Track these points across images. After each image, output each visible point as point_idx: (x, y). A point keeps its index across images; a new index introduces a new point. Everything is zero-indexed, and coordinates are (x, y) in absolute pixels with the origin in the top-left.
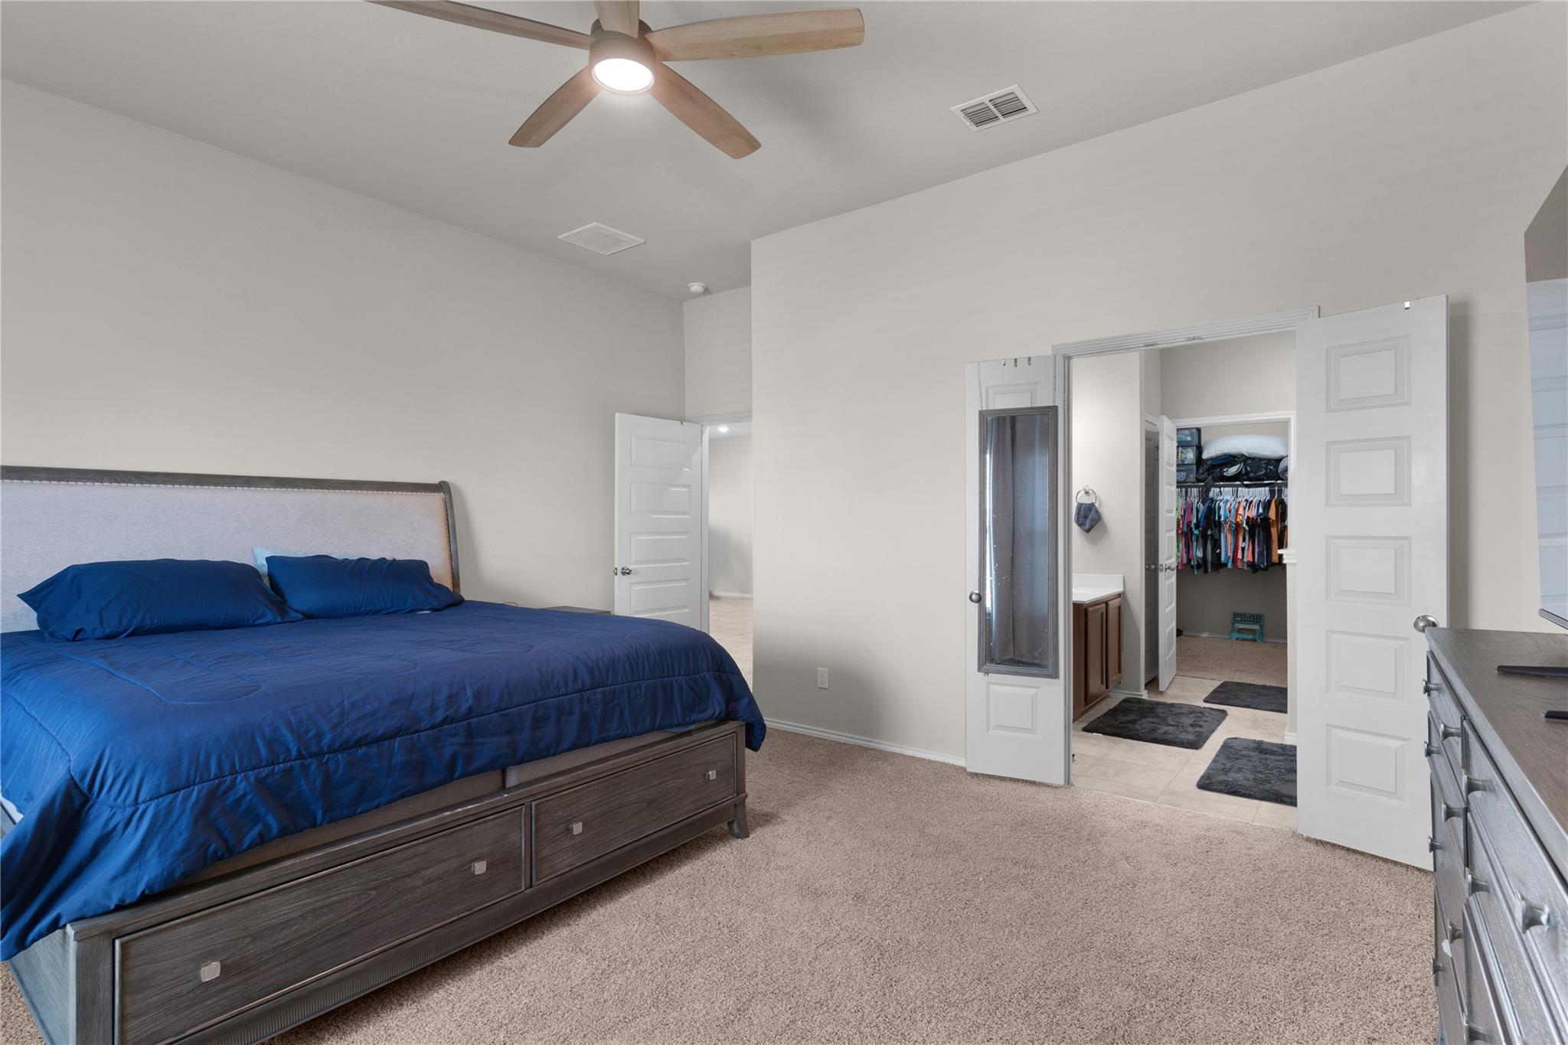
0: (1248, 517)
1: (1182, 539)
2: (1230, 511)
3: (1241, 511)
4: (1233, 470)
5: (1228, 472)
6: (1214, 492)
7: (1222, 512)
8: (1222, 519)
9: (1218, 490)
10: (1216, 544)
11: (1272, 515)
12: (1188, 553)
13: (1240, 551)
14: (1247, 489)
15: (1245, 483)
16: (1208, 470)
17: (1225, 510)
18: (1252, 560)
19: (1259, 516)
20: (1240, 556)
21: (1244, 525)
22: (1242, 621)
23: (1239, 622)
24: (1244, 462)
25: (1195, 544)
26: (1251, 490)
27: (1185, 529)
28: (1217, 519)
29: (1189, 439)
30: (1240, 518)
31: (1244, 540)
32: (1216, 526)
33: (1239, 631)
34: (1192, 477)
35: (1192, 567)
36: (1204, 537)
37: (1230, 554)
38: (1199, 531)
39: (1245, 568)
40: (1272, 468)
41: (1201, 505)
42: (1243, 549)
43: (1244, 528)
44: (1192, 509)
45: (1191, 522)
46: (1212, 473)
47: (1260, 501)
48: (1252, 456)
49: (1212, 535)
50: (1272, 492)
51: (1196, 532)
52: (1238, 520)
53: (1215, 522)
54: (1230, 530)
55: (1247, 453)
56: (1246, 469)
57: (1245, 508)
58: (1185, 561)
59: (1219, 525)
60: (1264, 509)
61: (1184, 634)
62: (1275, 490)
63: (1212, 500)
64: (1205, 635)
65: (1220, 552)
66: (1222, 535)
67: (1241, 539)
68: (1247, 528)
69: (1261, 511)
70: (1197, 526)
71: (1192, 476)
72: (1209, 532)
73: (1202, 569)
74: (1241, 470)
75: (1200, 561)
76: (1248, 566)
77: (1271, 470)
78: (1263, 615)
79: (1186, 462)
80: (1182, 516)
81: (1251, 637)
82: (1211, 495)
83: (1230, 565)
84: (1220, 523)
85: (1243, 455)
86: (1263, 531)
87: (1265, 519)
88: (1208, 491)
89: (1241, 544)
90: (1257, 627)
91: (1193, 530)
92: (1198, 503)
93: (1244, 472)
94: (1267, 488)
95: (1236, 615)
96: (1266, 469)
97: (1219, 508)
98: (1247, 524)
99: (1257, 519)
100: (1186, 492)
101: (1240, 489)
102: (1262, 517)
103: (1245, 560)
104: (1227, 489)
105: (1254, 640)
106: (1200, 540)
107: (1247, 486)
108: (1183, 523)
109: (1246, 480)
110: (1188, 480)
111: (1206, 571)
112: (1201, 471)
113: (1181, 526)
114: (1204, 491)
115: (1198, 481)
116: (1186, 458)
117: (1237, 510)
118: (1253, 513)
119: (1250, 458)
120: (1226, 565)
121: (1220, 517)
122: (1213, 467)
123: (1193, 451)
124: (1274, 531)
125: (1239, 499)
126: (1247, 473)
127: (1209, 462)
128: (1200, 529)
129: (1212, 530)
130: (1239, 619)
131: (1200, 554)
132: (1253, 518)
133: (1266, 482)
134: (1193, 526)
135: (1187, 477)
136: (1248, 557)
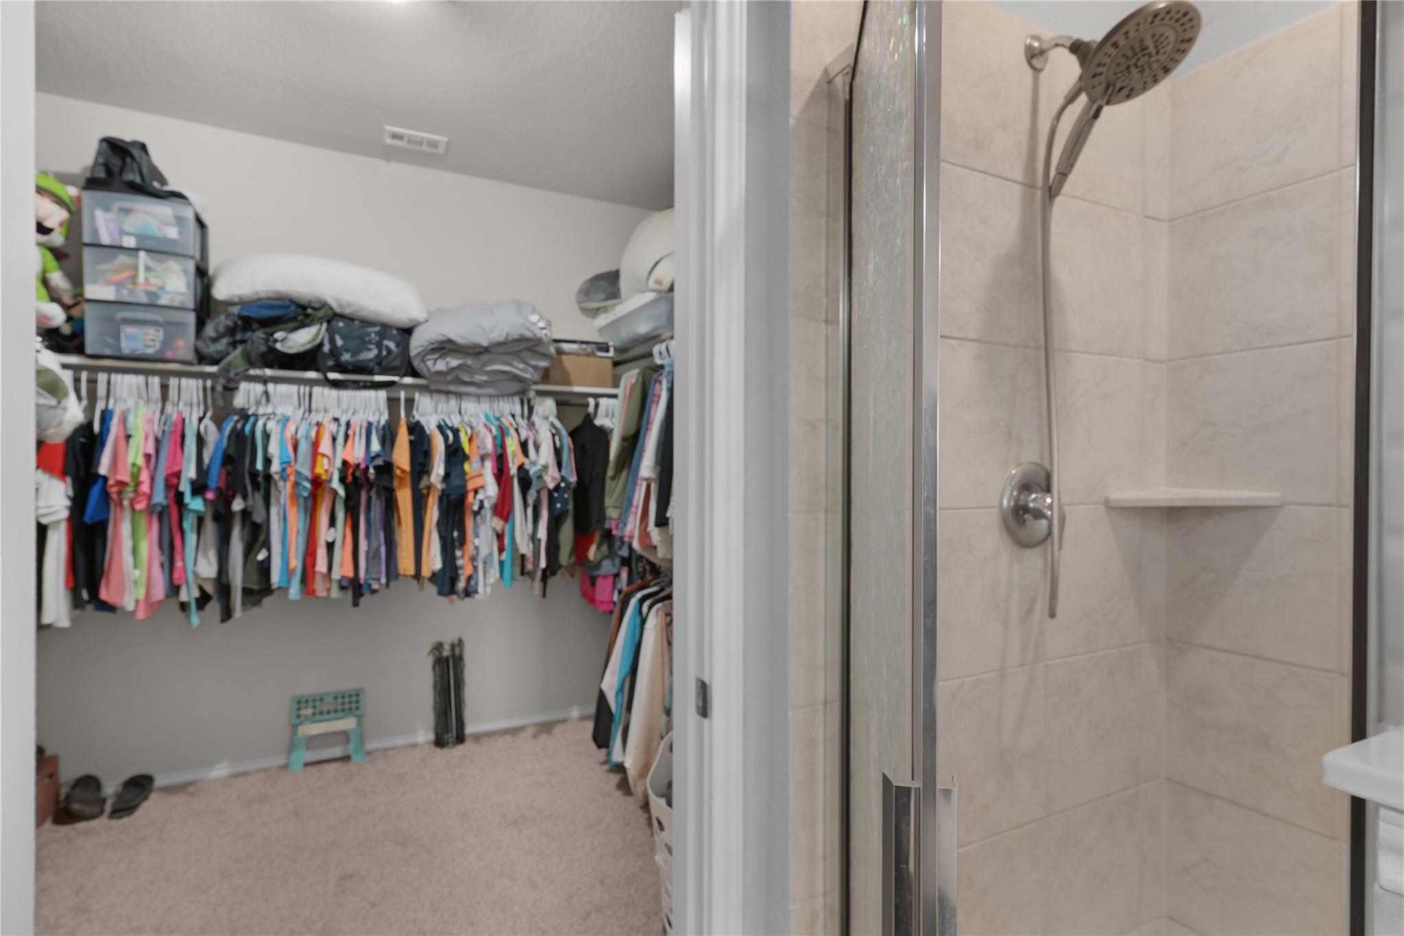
0: (345, 463)
1: (149, 528)
2: (295, 448)
3: (325, 447)
4: (299, 340)
5: (290, 343)
6: (246, 394)
7: (273, 449)
8: (275, 467)
9: (258, 388)
10: (257, 535)
11: (402, 457)
12: (170, 565)
13: (321, 553)
14: (334, 393)
15: (333, 376)
16: (231, 331)
17: (282, 442)
18: (351, 574)
19: (373, 458)
20: (321, 566)
21: (336, 484)
22: (320, 715)
23: (313, 719)
24: (329, 322)
25: (191, 538)
26: (346, 394)
27: (160, 498)
28: (259, 466)
29: (172, 233)
30: (322, 467)
31: (332, 522)
32: (256, 486)
33: (313, 742)
34: (184, 346)
35: (184, 607)
36: (223, 518)
37: (296, 562)
38: (205, 500)
39: (335, 593)
40: (392, 345)
41: (212, 428)
42: (330, 546)
43: (335, 493)
44: (183, 436)
45: (178, 475)
46: (243, 342)
47: (370, 425)
48: (347, 311)
49: (245, 513)
50: (392, 403)
51: (196, 504)
52: (319, 470)
53: (254, 475)
54: (295, 497)
55: (337, 300)
56: (332, 341)
57: (334, 439)
58: (159, 592)
59: (264, 483)
60: (383, 442)
61: (159, 782)
62: (399, 400)
63: (244, 415)
64: (220, 771)
65: (268, 559)
66: (274, 510)
67: (323, 518)
68: (341, 492)
69: (376, 446)
70: (199, 488)
71: (181, 343)
72: (238, 505)
73: (214, 607)
74: (321, 345)
75: (209, 589)
76: (342, 588)
77: (389, 351)
78: (362, 689)
79: (164, 301)
80: (148, 457)
81: (337, 752)
82: (239, 401)
83: (294, 591)
84: (268, 477)
85: (324, 305)
86: (379, 495)
87: (386, 469)
88: (230, 389)
89: (325, 534)
90: (349, 723)
91: (187, 498)
92: (201, 420)
93: (326, 348)
94: (382, 394)
95: (300, 703)
96: (379, 345)
97: (267, 436)
98: (342, 480)
99: (367, 468)
100: (164, 388)
101: (317, 390)
102: (379, 462)
103: (336, 575)
104: (283, 388)
105: (346, 759)
106: (210, 528)
107: (336, 384)
108: (152, 479)
109: (332, 369)
110: (169, 355)
111: (227, 614)
112: (210, 331)
113: (145, 488)
114: (219, 388)
115: (202, 358)
116: (162, 288)
117: (315, 445)
118: (356, 453)
119: (341, 317)
120: (284, 590)
121: (268, 461)
122: (247, 323)
123: (185, 272)
124: (404, 497)
125: (315, 418)
126: (335, 352)
127: (235, 310)
128: (210, 495)
129: (245, 498)
130: (309, 711)
131: (207, 568)
132: (358, 465)
133: (379, 378)
134: (185, 487)
135: (166, 343)
136: (343, 568)
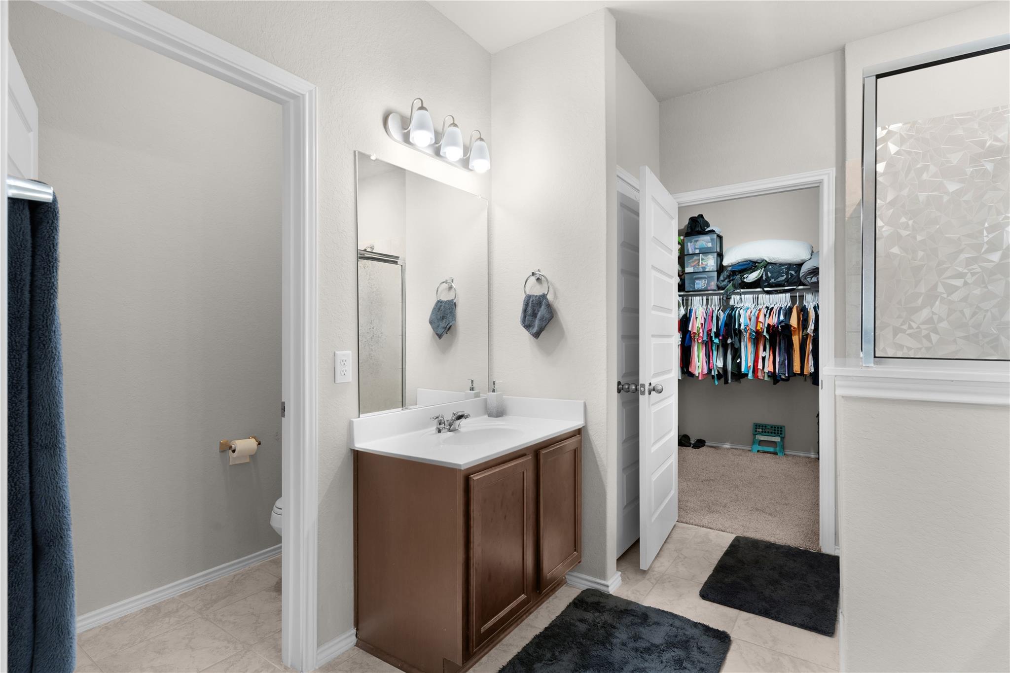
0: (769, 325)
1: (703, 349)
2: (750, 319)
3: (761, 319)
4: (752, 277)
5: (749, 278)
6: (734, 300)
7: (742, 320)
8: (742, 327)
9: (739, 297)
10: (737, 354)
11: (794, 321)
12: (708, 362)
13: (760, 361)
14: (767, 296)
15: (766, 289)
16: (729, 277)
17: (745, 318)
18: (772, 371)
19: (781, 323)
20: (760, 366)
21: (765, 333)
22: (764, 433)
23: (762, 433)
24: (765, 267)
25: (715, 353)
26: (772, 296)
27: (705, 338)
28: (737, 327)
29: (710, 245)
30: (760, 326)
31: (765, 350)
32: (736, 335)
33: (761, 443)
34: (713, 285)
35: (713, 377)
36: (725, 346)
37: (751, 364)
38: (719, 339)
39: (766, 378)
40: (793, 273)
41: (722, 313)
42: (764, 358)
43: (765, 336)
44: (712, 317)
45: (710, 330)
46: (733, 280)
47: (781, 308)
48: (773, 261)
49: (732, 344)
50: (793, 299)
51: (716, 341)
52: (758, 328)
53: (735, 330)
54: (750, 338)
55: (768, 257)
56: (766, 275)
57: (765, 315)
58: (705, 371)
59: (739, 333)
60: (785, 316)
61: (706, 444)
62: (796, 296)
63: (733, 308)
64: (727, 446)
65: (741, 362)
66: (742, 344)
67: (761, 348)
68: (768, 337)
69: (782, 318)
70: (717, 335)
71: (713, 283)
72: (729, 341)
73: (723, 380)
74: (762, 277)
75: (721, 371)
76: (769, 376)
77: (792, 275)
78: (784, 426)
79: (707, 270)
80: (702, 324)
81: (771, 449)
82: (731, 303)
83: (750, 376)
84: (740, 331)
85: (763, 260)
86: (784, 339)
87: (787, 327)
88: (728, 299)
89: (762, 354)
90: (777, 439)
91: (713, 339)
92: (718, 310)
93: (764, 278)
94: (788, 295)
95: (757, 426)
96: (787, 274)
97: (740, 315)
98: (767, 332)
99: (778, 327)
100: (707, 300)
101: (760, 296)
102: (783, 324)
103: (766, 370)
104: (747, 296)
105: (775, 453)
106: (721, 350)
107: (768, 293)
108: (703, 332)
109: (766, 287)
110: (709, 288)
111: (726, 382)
112: (722, 278)
113: (701, 335)
114: (725, 298)
115: (719, 288)
116: (707, 265)
117: (758, 318)
118: (773, 320)
119: (771, 264)
120: (747, 375)
121: (740, 325)
122: (734, 273)
123: (714, 258)
124: (796, 340)
125: (760, 307)
126: (768, 279)
127: (729, 269)
128: (721, 338)
129: (732, 339)
130: (761, 430)
131: (720, 364)
132: (774, 325)
133: (786, 288)
134: (713, 335)
135: (708, 284)
136: (769, 368)
